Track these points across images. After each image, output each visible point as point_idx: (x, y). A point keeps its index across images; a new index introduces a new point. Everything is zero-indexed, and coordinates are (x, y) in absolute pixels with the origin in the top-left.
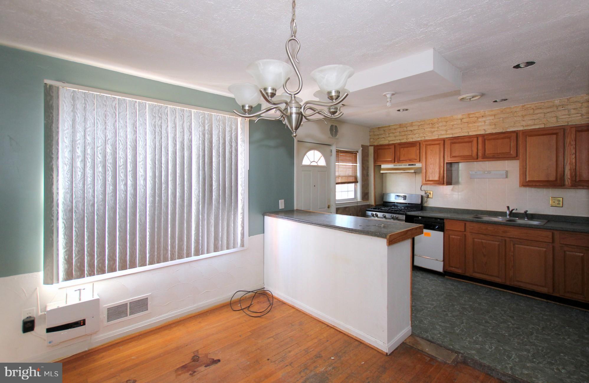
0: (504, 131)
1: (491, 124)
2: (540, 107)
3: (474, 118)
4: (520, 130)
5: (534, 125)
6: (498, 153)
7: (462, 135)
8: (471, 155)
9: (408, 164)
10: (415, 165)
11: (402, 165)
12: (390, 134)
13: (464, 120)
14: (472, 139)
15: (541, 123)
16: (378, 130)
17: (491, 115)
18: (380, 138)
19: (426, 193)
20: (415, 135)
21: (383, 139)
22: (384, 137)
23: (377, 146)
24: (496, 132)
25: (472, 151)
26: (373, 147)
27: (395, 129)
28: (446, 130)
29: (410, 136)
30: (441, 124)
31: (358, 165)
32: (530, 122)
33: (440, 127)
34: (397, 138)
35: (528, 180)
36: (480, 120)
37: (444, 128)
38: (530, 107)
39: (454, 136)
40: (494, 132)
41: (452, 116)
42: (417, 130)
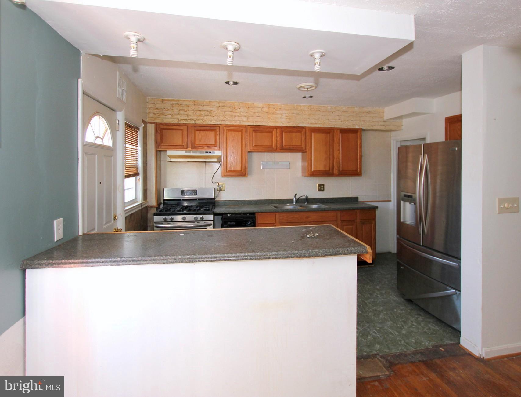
0: (296, 126)
1: (286, 118)
2: (319, 110)
3: (272, 109)
4: (307, 127)
5: (316, 124)
6: (292, 146)
7: (262, 125)
8: (271, 146)
9: (204, 151)
10: (214, 153)
11: (196, 153)
12: (180, 111)
13: (265, 110)
14: (273, 129)
15: (319, 123)
16: (161, 103)
17: (286, 110)
18: (165, 114)
19: (219, 186)
20: (213, 116)
21: (170, 116)
22: (172, 113)
23: (161, 124)
24: (291, 126)
25: (272, 141)
26: (153, 125)
27: (188, 106)
28: (247, 117)
29: (208, 118)
30: (243, 110)
31: (139, 148)
32: (313, 121)
33: (241, 112)
34: (191, 118)
35: (313, 170)
36: (278, 112)
37: (246, 114)
38: (313, 108)
39: (255, 125)
40: (289, 126)
41: (254, 104)
42: (216, 112)
